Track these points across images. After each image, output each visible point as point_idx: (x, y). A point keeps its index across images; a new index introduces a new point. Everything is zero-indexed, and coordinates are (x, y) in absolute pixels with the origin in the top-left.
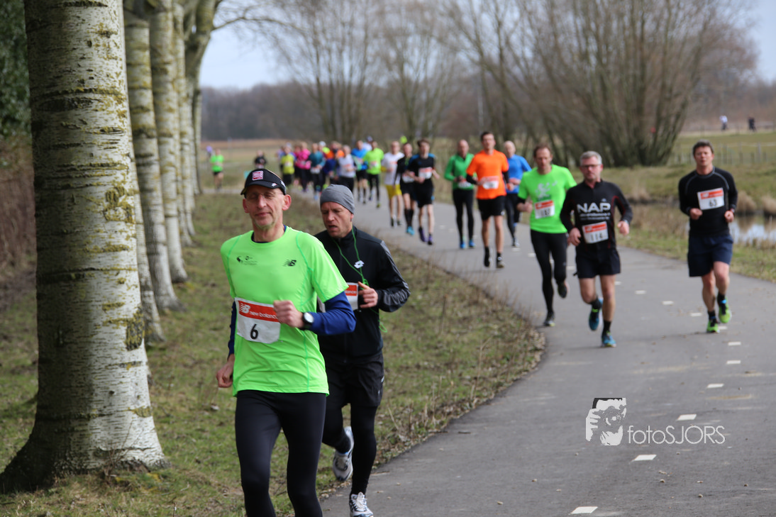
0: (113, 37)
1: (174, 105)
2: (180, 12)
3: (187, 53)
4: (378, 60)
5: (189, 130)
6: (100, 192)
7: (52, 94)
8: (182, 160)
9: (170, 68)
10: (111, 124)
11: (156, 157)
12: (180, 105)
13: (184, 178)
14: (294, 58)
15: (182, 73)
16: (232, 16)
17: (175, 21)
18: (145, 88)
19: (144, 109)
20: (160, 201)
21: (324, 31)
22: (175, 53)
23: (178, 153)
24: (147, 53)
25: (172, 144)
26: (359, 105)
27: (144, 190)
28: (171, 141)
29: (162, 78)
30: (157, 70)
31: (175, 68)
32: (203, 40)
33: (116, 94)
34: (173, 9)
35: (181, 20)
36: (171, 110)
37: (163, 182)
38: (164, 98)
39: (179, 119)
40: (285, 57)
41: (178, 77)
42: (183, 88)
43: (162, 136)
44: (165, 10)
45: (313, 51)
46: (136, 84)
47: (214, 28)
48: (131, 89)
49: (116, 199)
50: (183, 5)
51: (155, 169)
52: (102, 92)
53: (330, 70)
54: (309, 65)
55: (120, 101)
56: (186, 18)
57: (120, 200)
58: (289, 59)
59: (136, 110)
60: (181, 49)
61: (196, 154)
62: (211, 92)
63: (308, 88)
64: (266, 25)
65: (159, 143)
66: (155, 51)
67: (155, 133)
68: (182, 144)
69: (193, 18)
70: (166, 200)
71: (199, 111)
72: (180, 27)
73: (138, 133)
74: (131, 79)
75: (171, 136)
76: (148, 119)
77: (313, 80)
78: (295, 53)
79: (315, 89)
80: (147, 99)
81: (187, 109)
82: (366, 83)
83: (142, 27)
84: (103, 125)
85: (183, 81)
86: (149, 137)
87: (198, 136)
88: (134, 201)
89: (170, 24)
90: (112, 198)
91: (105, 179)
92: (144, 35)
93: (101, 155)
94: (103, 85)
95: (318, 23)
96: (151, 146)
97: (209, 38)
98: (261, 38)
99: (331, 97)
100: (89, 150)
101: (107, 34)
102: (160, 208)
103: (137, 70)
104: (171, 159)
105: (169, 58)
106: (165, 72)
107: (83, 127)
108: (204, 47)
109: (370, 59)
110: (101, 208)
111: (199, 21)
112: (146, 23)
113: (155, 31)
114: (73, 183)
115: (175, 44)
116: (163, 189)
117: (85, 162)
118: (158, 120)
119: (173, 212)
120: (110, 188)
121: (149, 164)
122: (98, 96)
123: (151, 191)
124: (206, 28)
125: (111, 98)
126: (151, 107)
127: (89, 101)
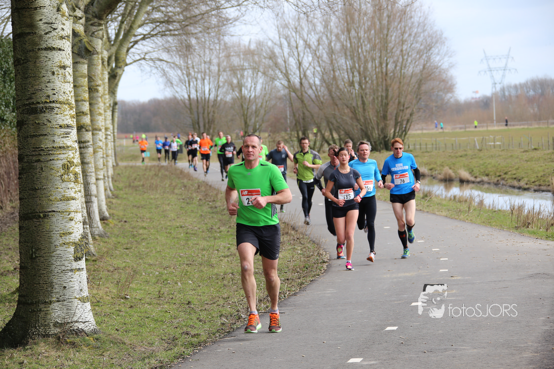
0: (68, 69)
1: (102, 111)
2: (106, 54)
3: (109, 79)
4: (226, 84)
5: (111, 127)
6: (59, 164)
7: (30, 104)
8: (107, 145)
9: (100, 89)
10: (66, 122)
11: (91, 143)
12: (105, 111)
13: (107, 156)
14: (174, 83)
15: (107, 92)
16: (138, 57)
17: (102, 59)
18: (85, 101)
19: (83, 113)
20: (93, 170)
21: (193, 67)
22: (103, 80)
23: (104, 140)
24: (86, 79)
25: (101, 135)
26: (214, 112)
27: (83, 163)
28: (100, 133)
29: (95, 94)
30: (92, 90)
31: (103, 89)
32: (119, 71)
33: (69, 104)
34: (102, 53)
35: (106, 59)
36: (100, 114)
37: (95, 158)
38: (96, 106)
39: (104, 120)
40: (169, 82)
41: (105, 94)
42: (107, 100)
43: (95, 130)
44: (97, 53)
45: (187, 79)
46: (79, 98)
47: (127, 65)
48: (76, 101)
49: (68, 169)
50: (107, 51)
51: (91, 150)
52: (60, 103)
53: (197, 91)
54: (184, 87)
55: (71, 108)
56: (109, 58)
57: (71, 169)
58: (171, 83)
59: (79, 114)
60: (106, 76)
61: (114, 141)
62: (123, 103)
63: (183, 101)
64: (158, 63)
65: (93, 134)
66: (90, 78)
67: (90, 128)
68: (106, 135)
69: (113, 58)
70: (97, 169)
71: (116, 115)
72: (106, 63)
73: (80, 128)
74: (76, 95)
75: (100, 130)
76: (87, 120)
77: (186, 96)
78: (175, 80)
79: (187, 102)
80: (86, 107)
81: (109, 113)
82: (219, 99)
83: (84, 63)
84: (61, 123)
85: (107, 97)
86: (87, 131)
87: (116, 131)
88: (78, 170)
89: (100, 61)
90: (66, 167)
91: (62, 156)
92: (84, 69)
93: (60, 141)
94: (61, 98)
95: (190, 62)
96: (88, 136)
97: (124, 71)
98: (155, 71)
99: (198, 108)
100: (52, 138)
101: (64, 67)
102: (93, 174)
103: (80, 89)
104: (101, 144)
105: (100, 82)
106: (97, 91)
107: (49, 124)
108: (121, 75)
109: (221, 84)
110: (59, 174)
111: (117, 60)
112: (86, 61)
113: (91, 66)
114: (42, 158)
115: (102, 74)
116: (95, 163)
117: (50, 145)
118: (92, 121)
119: (102, 177)
120: (65, 161)
121: (87, 147)
122: (58, 105)
123: (88, 163)
124: (121, 64)
125: (66, 106)
126: (89, 113)
127: (53, 108)
